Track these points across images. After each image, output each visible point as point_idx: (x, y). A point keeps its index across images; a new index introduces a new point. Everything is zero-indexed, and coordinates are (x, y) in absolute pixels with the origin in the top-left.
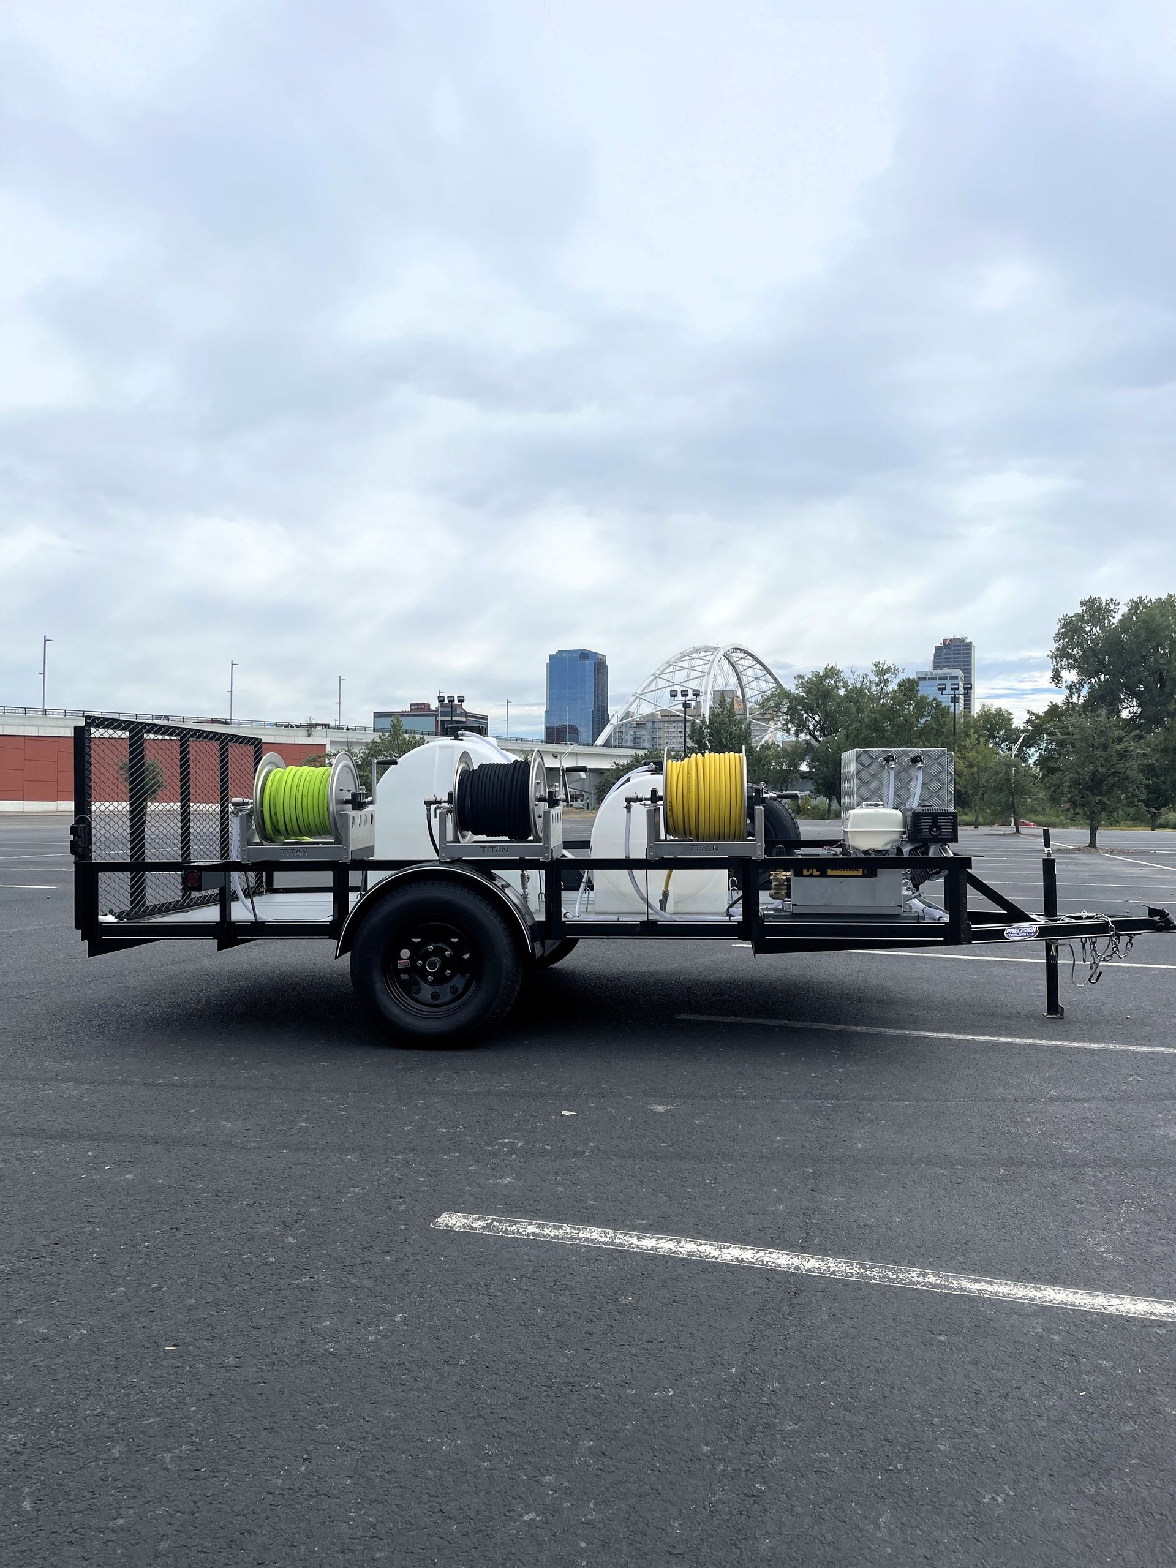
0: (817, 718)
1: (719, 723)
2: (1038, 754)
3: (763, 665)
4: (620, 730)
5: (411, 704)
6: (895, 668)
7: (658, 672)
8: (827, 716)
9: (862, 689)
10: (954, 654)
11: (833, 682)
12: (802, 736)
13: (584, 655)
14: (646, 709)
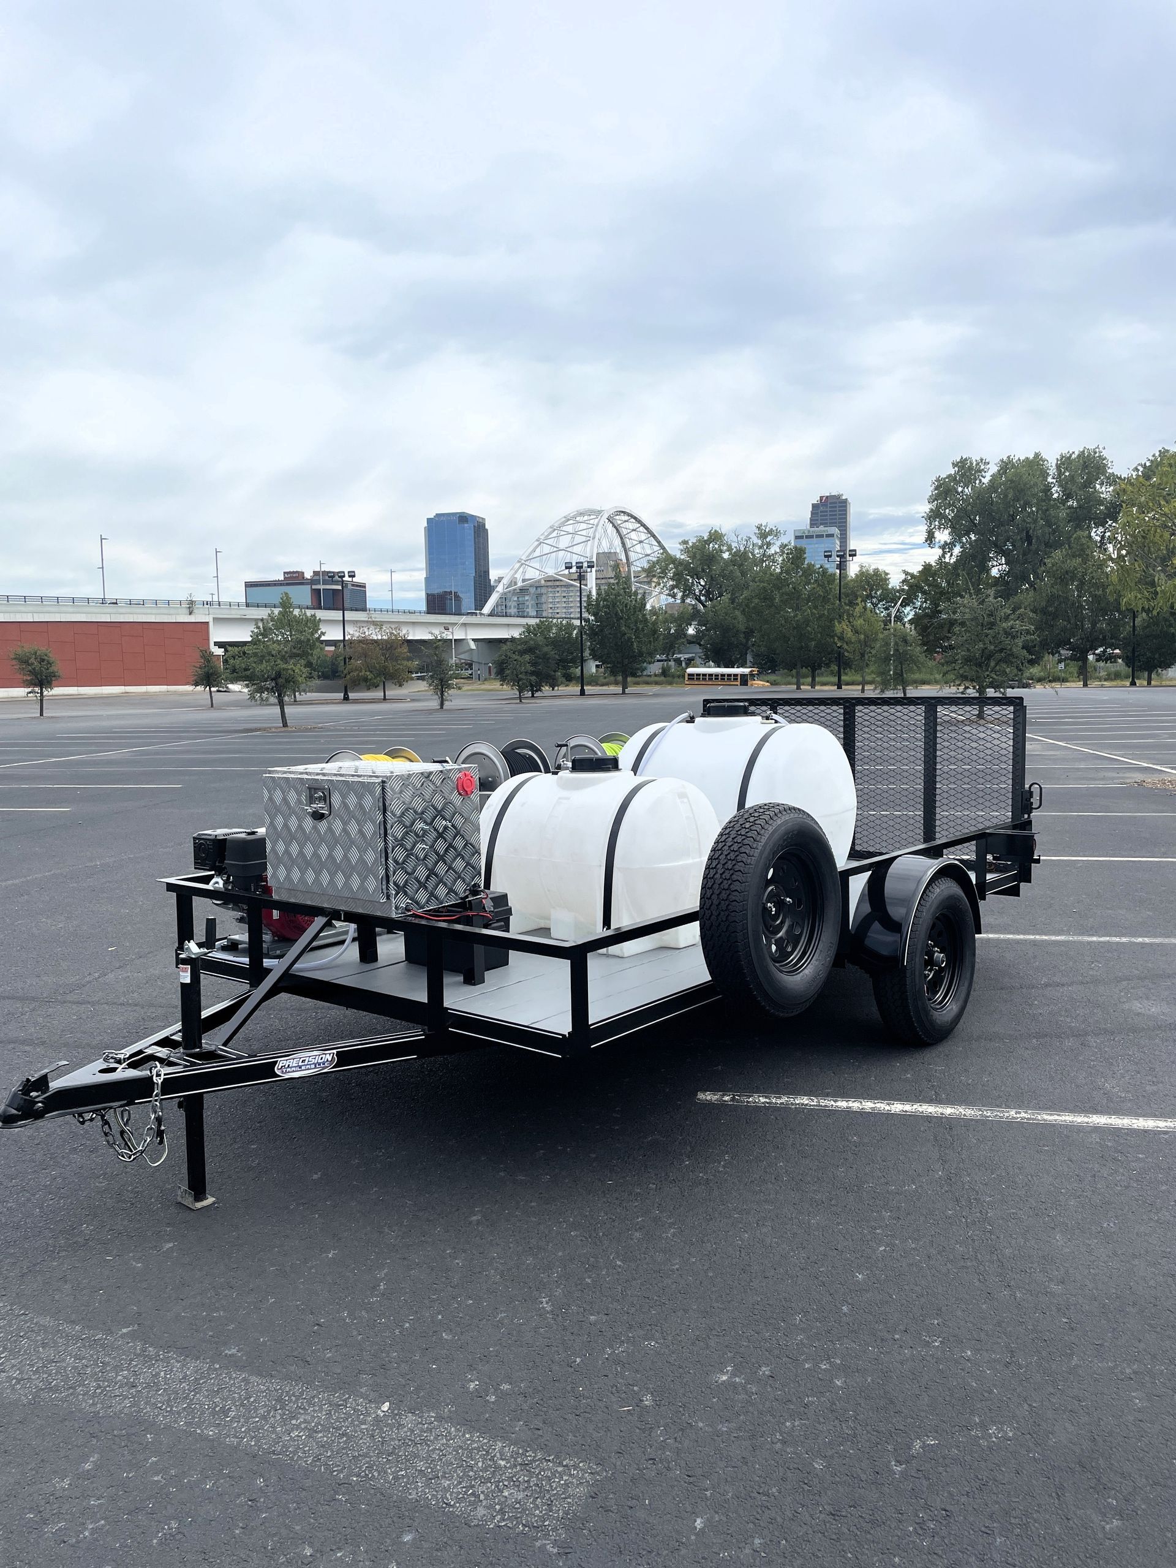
0: (703, 583)
1: (615, 595)
2: (913, 613)
3: (647, 528)
4: (504, 598)
5: (285, 573)
6: (777, 530)
7: (542, 537)
8: (712, 579)
9: (745, 552)
10: (830, 511)
11: (717, 546)
12: (688, 601)
13: (463, 518)
14: (533, 574)
